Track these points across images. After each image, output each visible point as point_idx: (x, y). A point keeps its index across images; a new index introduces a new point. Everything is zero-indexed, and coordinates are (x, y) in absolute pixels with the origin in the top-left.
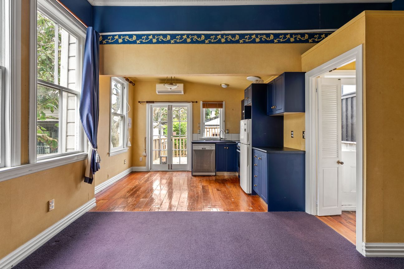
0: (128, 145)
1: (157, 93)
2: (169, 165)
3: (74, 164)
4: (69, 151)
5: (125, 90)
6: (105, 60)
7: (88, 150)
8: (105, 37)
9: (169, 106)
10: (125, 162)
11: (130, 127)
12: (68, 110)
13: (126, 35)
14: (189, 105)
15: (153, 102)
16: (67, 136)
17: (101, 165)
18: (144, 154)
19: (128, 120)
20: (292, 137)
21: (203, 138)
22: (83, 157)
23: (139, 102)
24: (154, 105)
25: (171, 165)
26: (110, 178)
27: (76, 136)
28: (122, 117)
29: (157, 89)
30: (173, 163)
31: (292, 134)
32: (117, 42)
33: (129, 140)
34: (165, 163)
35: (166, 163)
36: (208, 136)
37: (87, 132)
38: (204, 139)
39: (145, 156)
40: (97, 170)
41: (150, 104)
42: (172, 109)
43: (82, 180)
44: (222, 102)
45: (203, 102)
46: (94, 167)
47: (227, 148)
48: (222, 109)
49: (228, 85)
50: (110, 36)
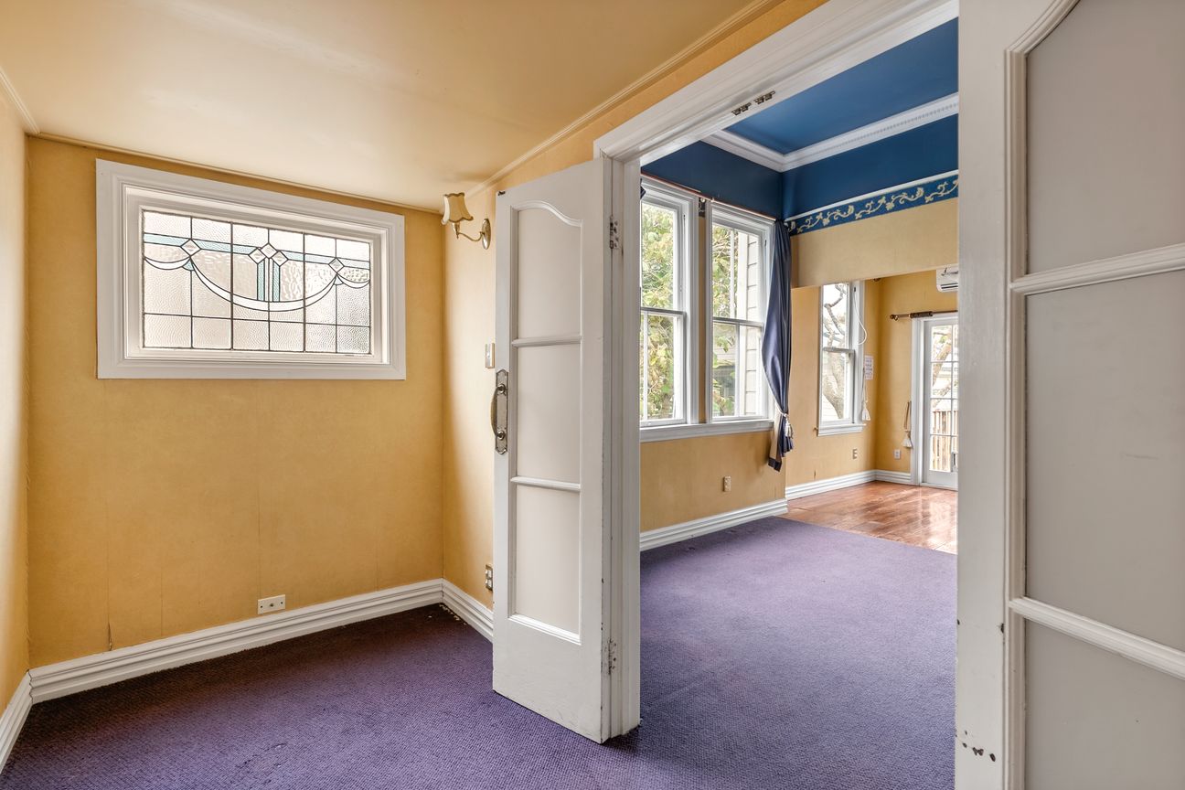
0: (863, 417)
1: (939, 291)
3: (754, 434)
4: (748, 415)
5: (857, 295)
6: (801, 261)
7: (774, 415)
8: (800, 222)
10: (854, 453)
11: (870, 376)
12: (747, 351)
13: (835, 209)
15: (929, 314)
16: (746, 392)
17: (794, 441)
18: (907, 443)
19: (867, 362)
22: (768, 425)
23: (893, 317)
24: (932, 320)
26: (819, 479)
27: (757, 393)
28: (852, 355)
29: (938, 281)
32: (820, 226)
33: (865, 406)
37: (772, 385)
39: (909, 448)
40: (788, 450)
41: (923, 320)
43: (765, 463)
46: (784, 444)
50: (808, 217)
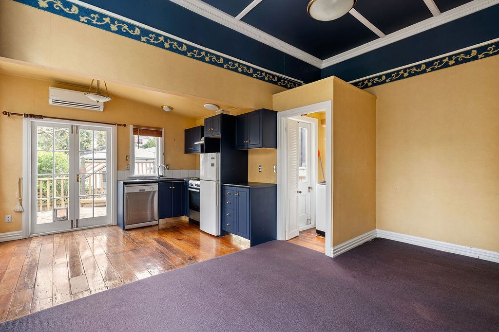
1: (51, 102)
2: (72, 221)
9: (72, 126)
14: (112, 129)
15: (41, 117)
20: (260, 171)
21: (134, 176)
23: (6, 113)
24: (37, 121)
25: (77, 220)
29: (50, 97)
30: (81, 217)
31: (260, 169)
34: (64, 219)
35: (67, 219)
36: (141, 174)
38: (136, 178)
39: (21, 212)
41: (33, 120)
42: (77, 132)
44: (162, 129)
45: (134, 126)
47: (174, 188)
48: (159, 138)
49: (172, 109)
